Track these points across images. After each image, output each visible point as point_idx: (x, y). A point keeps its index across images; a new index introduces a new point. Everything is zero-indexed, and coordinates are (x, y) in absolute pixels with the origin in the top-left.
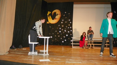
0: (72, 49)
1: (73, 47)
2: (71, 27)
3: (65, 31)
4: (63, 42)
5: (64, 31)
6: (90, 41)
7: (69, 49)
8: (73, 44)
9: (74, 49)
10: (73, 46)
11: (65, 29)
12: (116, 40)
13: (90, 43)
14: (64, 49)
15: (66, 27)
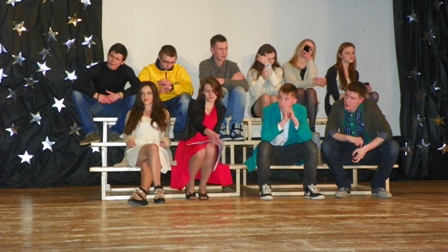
0: (104, 207)
1: (110, 195)
2: (88, 40)
3: (44, 68)
4: (26, 157)
5: (30, 67)
6: (232, 144)
7: (70, 214)
8: (104, 169)
9: (113, 208)
10: (105, 186)
11: (45, 51)
12: (414, 132)
13: (238, 161)
14: (36, 212)
15: (53, 34)
